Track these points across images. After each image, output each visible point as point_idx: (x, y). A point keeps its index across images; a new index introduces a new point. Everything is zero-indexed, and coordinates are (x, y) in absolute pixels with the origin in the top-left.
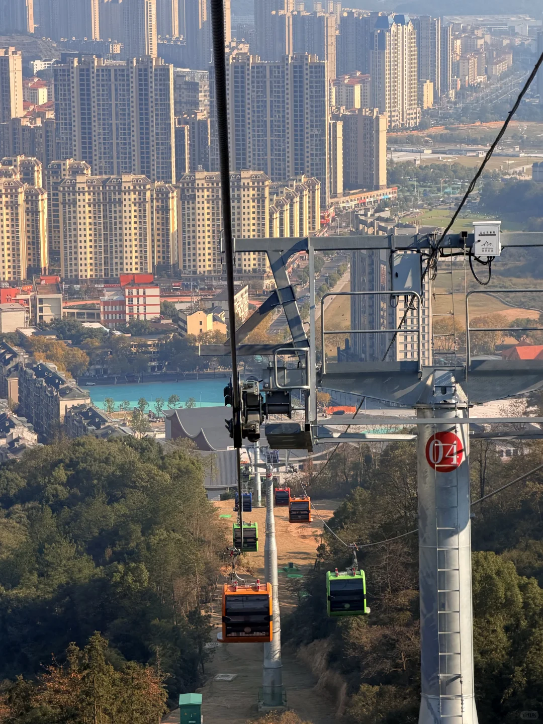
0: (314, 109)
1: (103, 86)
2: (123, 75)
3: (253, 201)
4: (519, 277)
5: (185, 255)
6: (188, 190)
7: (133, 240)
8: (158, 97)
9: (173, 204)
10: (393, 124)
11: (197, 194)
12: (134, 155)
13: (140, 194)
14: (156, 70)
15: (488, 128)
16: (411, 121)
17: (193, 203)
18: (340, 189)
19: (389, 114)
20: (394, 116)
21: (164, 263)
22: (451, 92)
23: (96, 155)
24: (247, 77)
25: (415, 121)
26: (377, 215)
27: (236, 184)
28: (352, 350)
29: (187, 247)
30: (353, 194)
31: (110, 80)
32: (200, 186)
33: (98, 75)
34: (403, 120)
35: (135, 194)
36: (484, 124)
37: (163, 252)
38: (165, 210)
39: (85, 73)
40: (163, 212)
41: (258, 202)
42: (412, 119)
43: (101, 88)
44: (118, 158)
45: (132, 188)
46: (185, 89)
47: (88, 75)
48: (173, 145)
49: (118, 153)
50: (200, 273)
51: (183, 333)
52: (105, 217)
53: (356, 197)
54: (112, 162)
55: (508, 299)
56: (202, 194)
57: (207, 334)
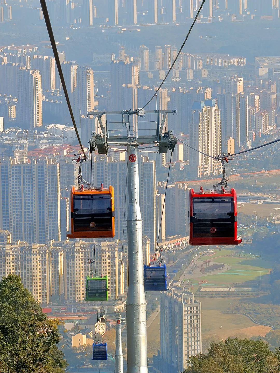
0: (146, 190)
1: (16, 176)
2: (29, 170)
3: (109, 260)
4: (264, 303)
5: (68, 291)
6: (70, 253)
7: (38, 283)
8: (50, 183)
9: (61, 259)
10: (205, 173)
11: (76, 255)
12: (35, 219)
13: (42, 256)
14: (49, 167)
15: (270, 174)
16: (217, 171)
17: (73, 260)
18: (164, 236)
19: (202, 167)
20: (205, 168)
21: (56, 294)
22: (248, 142)
23: (11, 219)
24: (105, 170)
25: (220, 170)
26: (174, 285)
27: (98, 249)
28: (161, 357)
29: (70, 286)
30: (172, 239)
31: (20, 173)
32: (78, 251)
33: (13, 170)
34: (212, 171)
35: (39, 255)
36: (267, 172)
37: (55, 288)
38: (57, 262)
39: (5, 168)
40: (55, 264)
41: (112, 260)
42: (218, 169)
43: (15, 178)
44: (25, 221)
45: (38, 252)
46: (65, 168)
47: (7, 170)
48: (59, 212)
49: (25, 218)
50: (78, 302)
51: (70, 345)
52: (22, 269)
53: (174, 241)
54: (21, 223)
55: (255, 319)
56: (79, 255)
57: (83, 346)
